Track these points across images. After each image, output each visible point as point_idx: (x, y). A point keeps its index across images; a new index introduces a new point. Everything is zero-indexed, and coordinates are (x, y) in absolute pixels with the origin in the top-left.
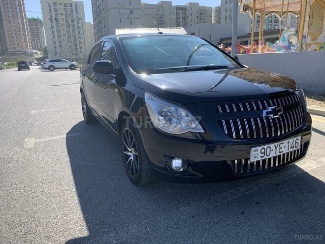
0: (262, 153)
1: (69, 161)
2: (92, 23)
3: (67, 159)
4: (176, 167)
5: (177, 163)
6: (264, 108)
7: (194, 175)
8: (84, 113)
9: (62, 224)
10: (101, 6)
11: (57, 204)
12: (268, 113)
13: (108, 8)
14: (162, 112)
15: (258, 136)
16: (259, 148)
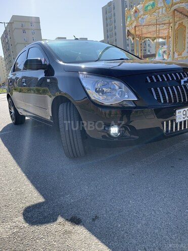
0: (184, 115)
1: (7, 150)
2: (3, 57)
3: (6, 149)
4: (114, 134)
5: (114, 130)
6: (182, 78)
7: (130, 138)
8: (11, 116)
9: (17, 194)
10: (10, 42)
11: (7, 181)
12: (185, 82)
13: (15, 44)
14: (97, 89)
15: (180, 100)
16: (182, 110)
